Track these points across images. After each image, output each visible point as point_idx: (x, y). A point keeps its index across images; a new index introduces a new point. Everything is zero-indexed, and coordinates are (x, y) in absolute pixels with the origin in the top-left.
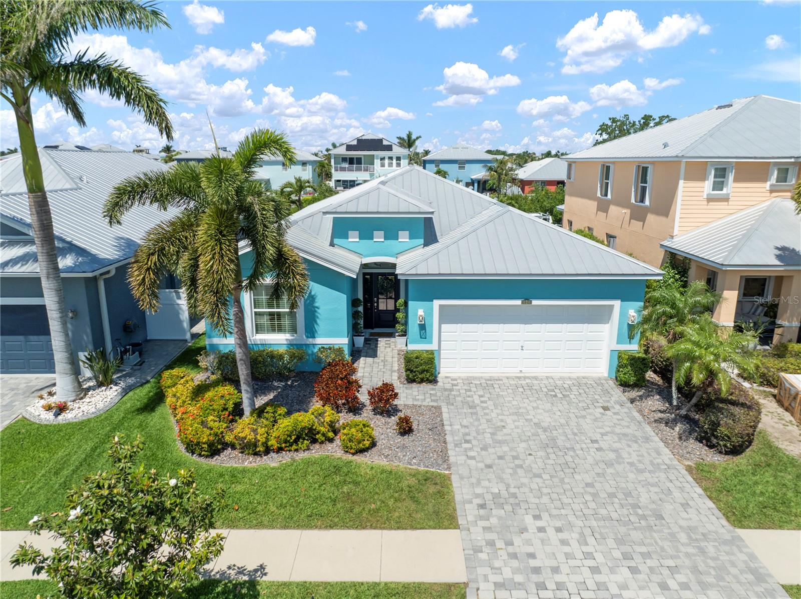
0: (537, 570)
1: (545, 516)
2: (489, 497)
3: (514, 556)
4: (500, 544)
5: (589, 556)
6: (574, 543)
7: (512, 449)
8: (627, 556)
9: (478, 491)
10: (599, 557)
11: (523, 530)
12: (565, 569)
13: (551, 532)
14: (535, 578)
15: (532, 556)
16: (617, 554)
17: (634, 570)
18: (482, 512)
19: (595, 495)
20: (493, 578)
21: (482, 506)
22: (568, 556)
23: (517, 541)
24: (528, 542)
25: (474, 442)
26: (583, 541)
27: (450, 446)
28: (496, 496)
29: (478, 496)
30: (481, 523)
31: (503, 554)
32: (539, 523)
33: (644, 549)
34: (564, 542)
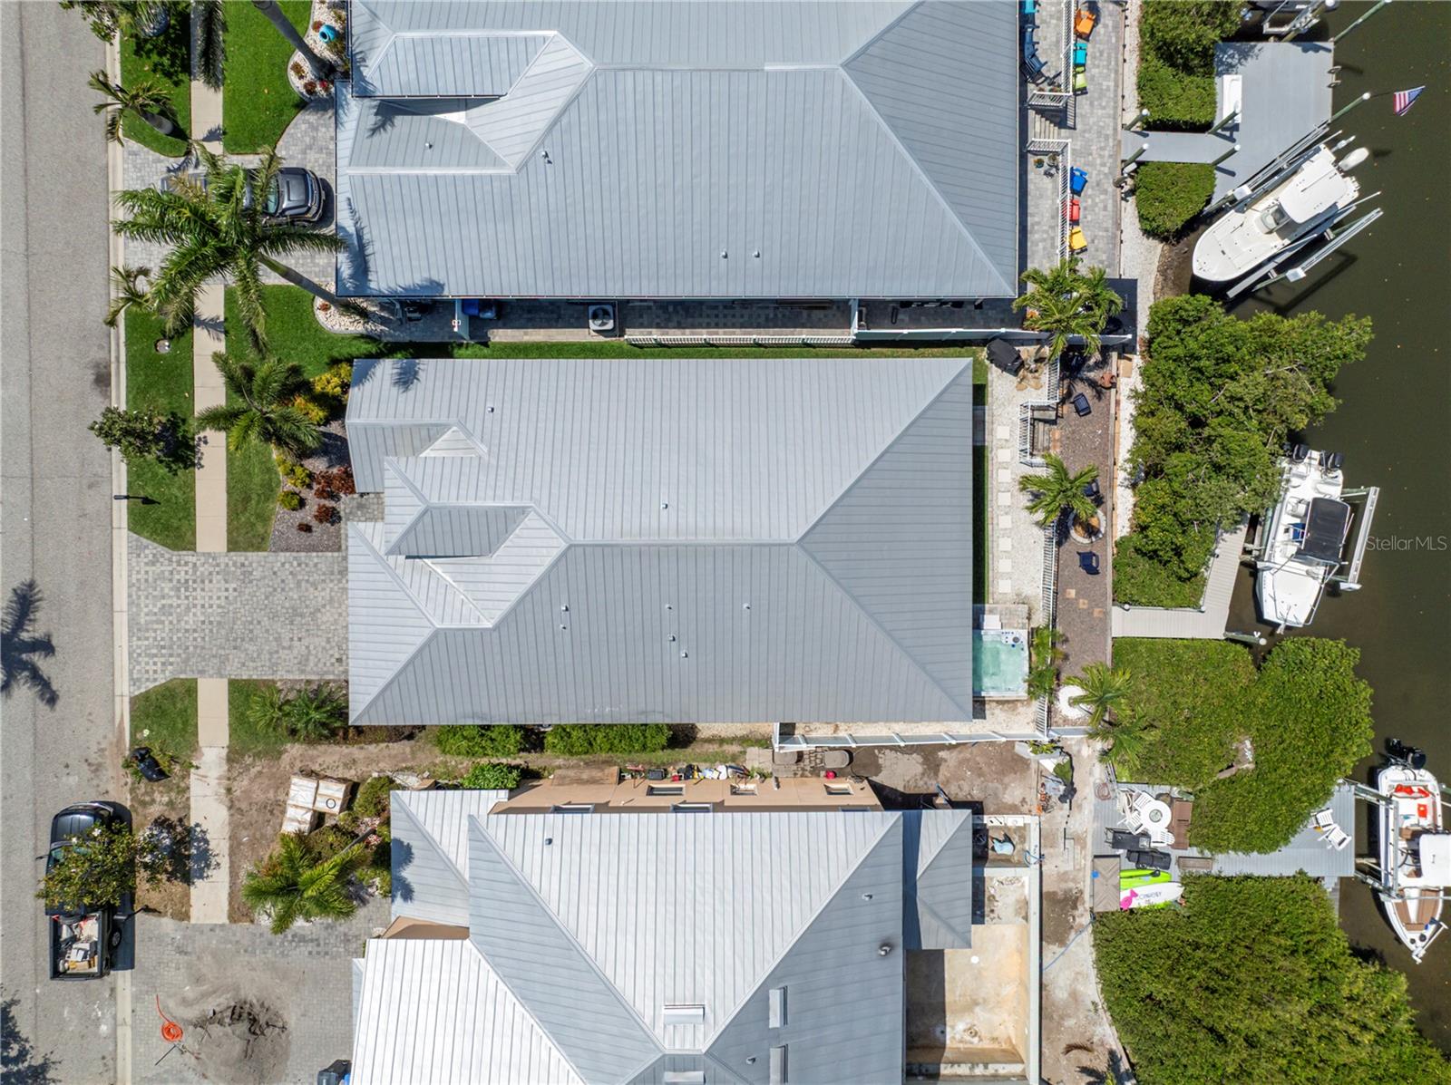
0: (203, 582)
1: (236, 594)
2: (250, 569)
3: (210, 573)
4: (217, 569)
5: (211, 606)
6: (218, 602)
7: (291, 589)
8: (211, 623)
9: (254, 565)
10: (210, 610)
11: (226, 581)
12: (203, 594)
13: (226, 594)
14: (199, 580)
15: (211, 581)
16: (212, 619)
17: (203, 622)
18: (239, 564)
19: (251, 623)
20: (198, 563)
21: (243, 565)
22: (211, 598)
23: (219, 577)
24: (218, 582)
25: (298, 569)
26: (219, 606)
27: (295, 554)
28: (251, 573)
29: (251, 564)
30: (231, 563)
31: (212, 569)
32: (231, 590)
33: (215, 631)
34: (219, 598)
